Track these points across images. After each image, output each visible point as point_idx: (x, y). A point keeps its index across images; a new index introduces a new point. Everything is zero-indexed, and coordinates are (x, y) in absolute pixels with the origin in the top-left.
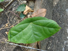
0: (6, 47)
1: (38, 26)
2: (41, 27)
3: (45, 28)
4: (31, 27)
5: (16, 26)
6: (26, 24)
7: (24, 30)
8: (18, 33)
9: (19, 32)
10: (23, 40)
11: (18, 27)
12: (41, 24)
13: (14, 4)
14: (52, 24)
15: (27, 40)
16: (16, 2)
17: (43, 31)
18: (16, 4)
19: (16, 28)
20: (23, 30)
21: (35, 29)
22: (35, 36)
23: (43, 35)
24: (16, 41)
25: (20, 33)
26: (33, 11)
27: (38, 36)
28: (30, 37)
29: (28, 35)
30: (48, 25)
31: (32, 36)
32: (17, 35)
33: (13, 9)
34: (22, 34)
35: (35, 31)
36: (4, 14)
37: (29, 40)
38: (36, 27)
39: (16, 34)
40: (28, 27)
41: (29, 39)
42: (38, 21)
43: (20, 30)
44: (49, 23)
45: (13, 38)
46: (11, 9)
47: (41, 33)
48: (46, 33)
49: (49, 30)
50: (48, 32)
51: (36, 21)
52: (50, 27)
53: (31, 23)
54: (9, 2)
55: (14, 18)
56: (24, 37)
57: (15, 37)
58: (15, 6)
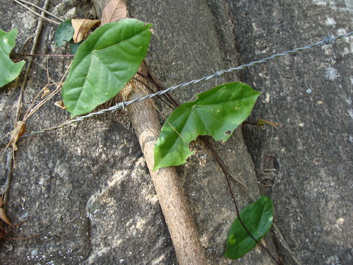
0: (82, 137)
1: (108, 49)
2: (114, 48)
3: (123, 44)
4: (97, 59)
5: (70, 77)
6: (85, 60)
7: (89, 74)
8: (80, 88)
9: (81, 84)
10: (97, 97)
11: (74, 75)
12: (110, 43)
13: (48, 36)
14: (128, 26)
15: (104, 91)
16: (48, 27)
17: (123, 53)
18: (52, 31)
19: (71, 80)
20: (86, 75)
21: (106, 60)
22: (116, 73)
23: (130, 61)
24: (87, 108)
25: (85, 86)
26: (96, 21)
27: (121, 70)
28: (107, 83)
29: (100, 80)
30: (122, 35)
31: (109, 79)
32: (82, 94)
33: (53, 48)
34: (89, 85)
35: (110, 63)
36: (37, 71)
37: (108, 90)
38: (107, 55)
39: (79, 94)
40: (92, 63)
41: (106, 87)
42: (101, 39)
43: (81, 79)
44: (121, 29)
45: (77, 104)
46: (49, 51)
47: (123, 59)
48: (132, 54)
49: (132, 44)
50: (134, 49)
51: (98, 43)
52: (130, 37)
53: (93, 52)
54: (33, 38)
55: (64, 66)
56: (97, 90)
57: (79, 100)
58: (53, 40)
